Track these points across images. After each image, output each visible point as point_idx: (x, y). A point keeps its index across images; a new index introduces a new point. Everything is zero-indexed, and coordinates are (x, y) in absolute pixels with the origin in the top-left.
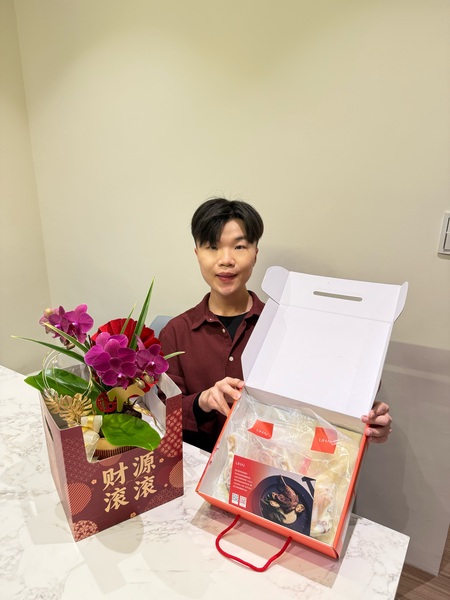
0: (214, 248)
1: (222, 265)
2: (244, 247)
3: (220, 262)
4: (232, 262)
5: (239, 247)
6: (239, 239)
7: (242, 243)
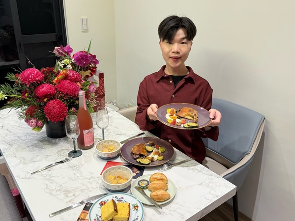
0: (170, 43)
1: (173, 52)
2: (185, 43)
3: (173, 51)
4: (179, 51)
5: (183, 43)
6: (183, 39)
7: (185, 41)
